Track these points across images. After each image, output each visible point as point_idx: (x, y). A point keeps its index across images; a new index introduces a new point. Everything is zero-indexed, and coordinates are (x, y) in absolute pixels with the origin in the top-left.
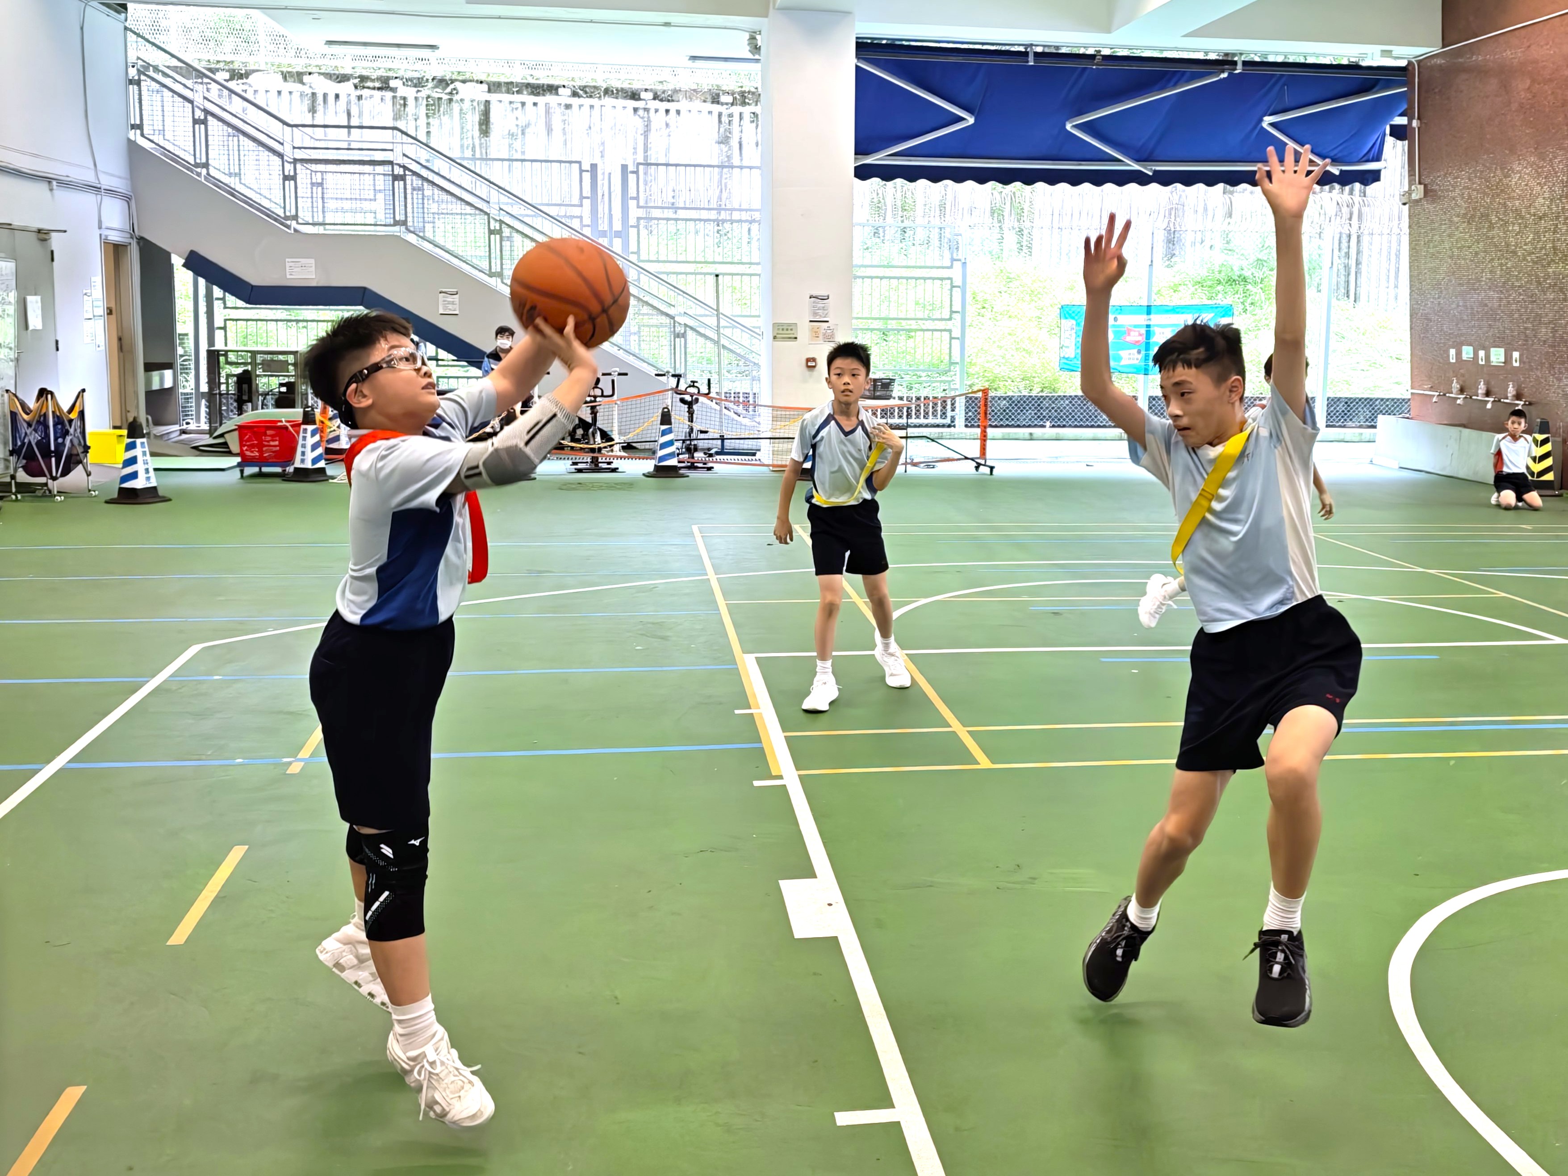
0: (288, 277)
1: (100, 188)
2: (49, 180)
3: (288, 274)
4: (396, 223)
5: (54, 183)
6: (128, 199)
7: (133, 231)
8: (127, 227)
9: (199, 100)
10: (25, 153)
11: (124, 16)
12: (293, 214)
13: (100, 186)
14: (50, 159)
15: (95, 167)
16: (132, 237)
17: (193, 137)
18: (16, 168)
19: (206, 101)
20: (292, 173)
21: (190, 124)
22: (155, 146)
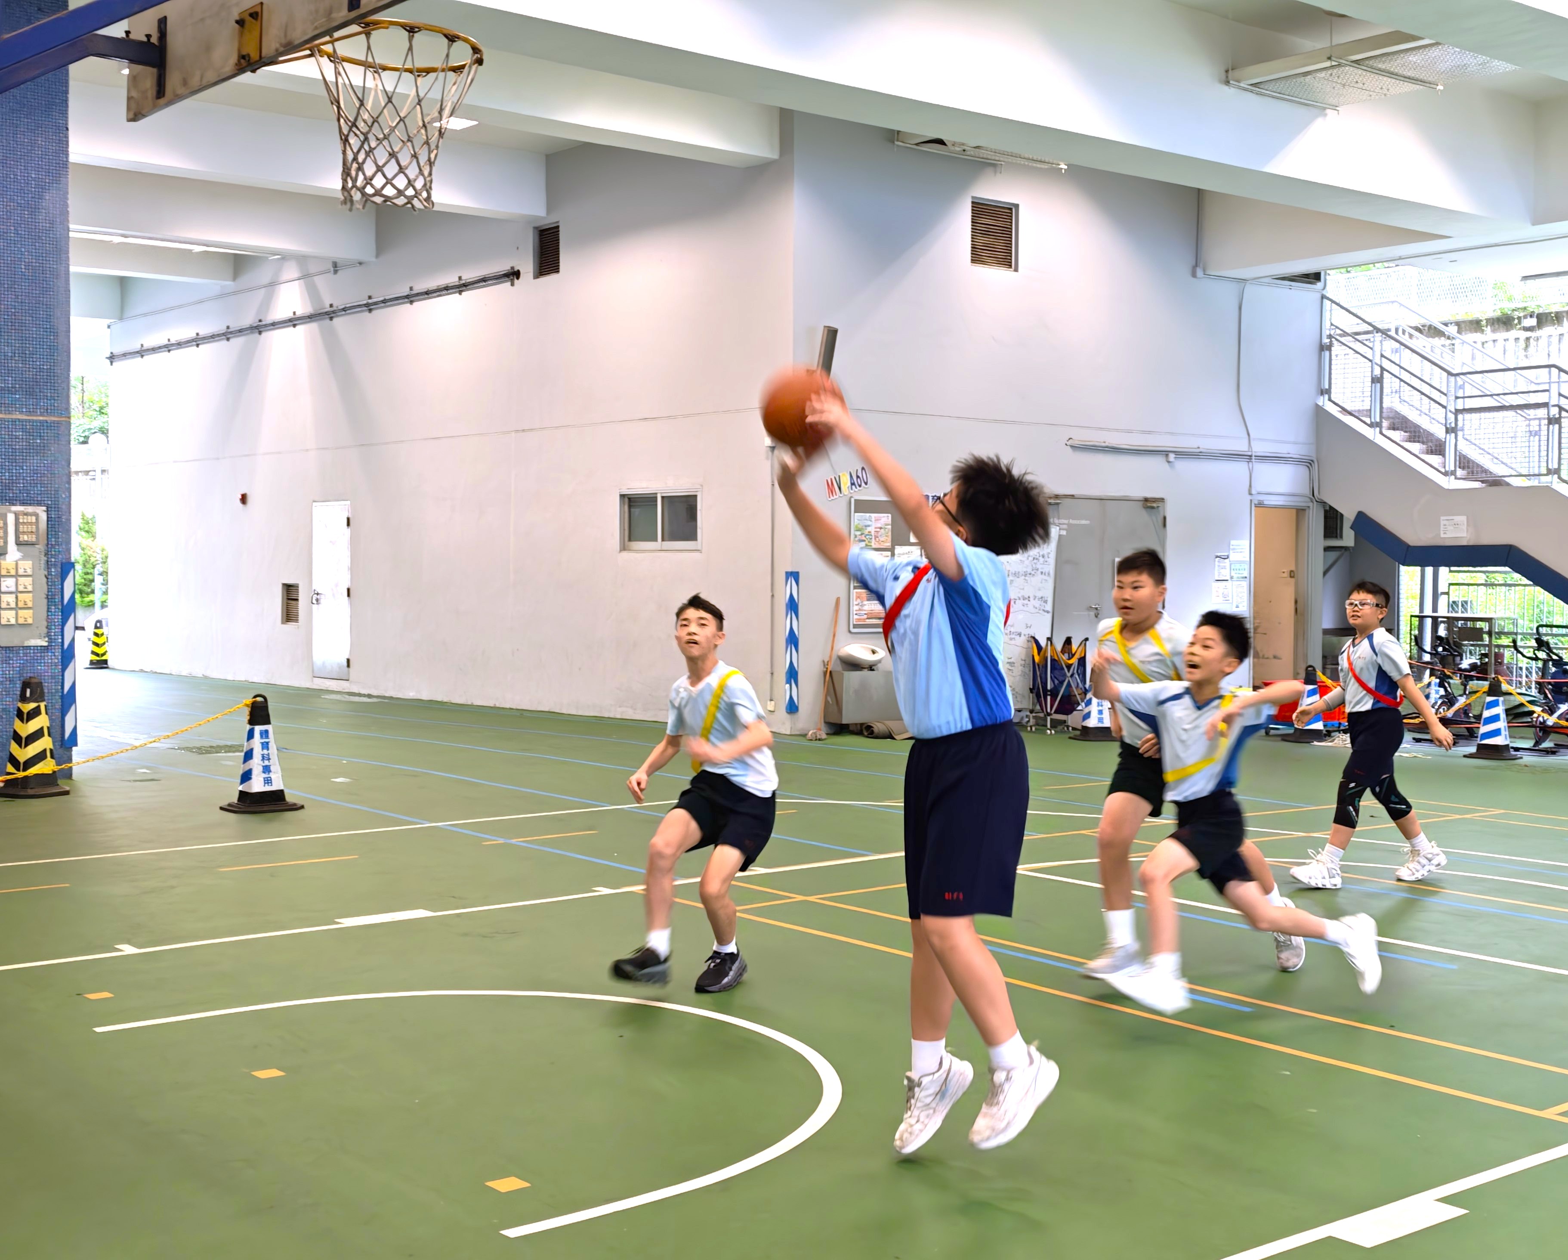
0: (1442, 536)
1: (1251, 456)
2: (1166, 453)
3: (1442, 532)
4: (1549, 472)
5: (1172, 457)
6: (1309, 464)
7: (1313, 495)
8: (1307, 492)
9: (1377, 359)
10: (1130, 431)
11: (1320, 285)
12: (1452, 468)
13: (1254, 454)
14: (1172, 434)
15: (1247, 436)
16: (1312, 502)
17: (1371, 396)
18: (1110, 445)
19: (1383, 359)
20: (1453, 425)
21: (1370, 384)
22: (1340, 409)
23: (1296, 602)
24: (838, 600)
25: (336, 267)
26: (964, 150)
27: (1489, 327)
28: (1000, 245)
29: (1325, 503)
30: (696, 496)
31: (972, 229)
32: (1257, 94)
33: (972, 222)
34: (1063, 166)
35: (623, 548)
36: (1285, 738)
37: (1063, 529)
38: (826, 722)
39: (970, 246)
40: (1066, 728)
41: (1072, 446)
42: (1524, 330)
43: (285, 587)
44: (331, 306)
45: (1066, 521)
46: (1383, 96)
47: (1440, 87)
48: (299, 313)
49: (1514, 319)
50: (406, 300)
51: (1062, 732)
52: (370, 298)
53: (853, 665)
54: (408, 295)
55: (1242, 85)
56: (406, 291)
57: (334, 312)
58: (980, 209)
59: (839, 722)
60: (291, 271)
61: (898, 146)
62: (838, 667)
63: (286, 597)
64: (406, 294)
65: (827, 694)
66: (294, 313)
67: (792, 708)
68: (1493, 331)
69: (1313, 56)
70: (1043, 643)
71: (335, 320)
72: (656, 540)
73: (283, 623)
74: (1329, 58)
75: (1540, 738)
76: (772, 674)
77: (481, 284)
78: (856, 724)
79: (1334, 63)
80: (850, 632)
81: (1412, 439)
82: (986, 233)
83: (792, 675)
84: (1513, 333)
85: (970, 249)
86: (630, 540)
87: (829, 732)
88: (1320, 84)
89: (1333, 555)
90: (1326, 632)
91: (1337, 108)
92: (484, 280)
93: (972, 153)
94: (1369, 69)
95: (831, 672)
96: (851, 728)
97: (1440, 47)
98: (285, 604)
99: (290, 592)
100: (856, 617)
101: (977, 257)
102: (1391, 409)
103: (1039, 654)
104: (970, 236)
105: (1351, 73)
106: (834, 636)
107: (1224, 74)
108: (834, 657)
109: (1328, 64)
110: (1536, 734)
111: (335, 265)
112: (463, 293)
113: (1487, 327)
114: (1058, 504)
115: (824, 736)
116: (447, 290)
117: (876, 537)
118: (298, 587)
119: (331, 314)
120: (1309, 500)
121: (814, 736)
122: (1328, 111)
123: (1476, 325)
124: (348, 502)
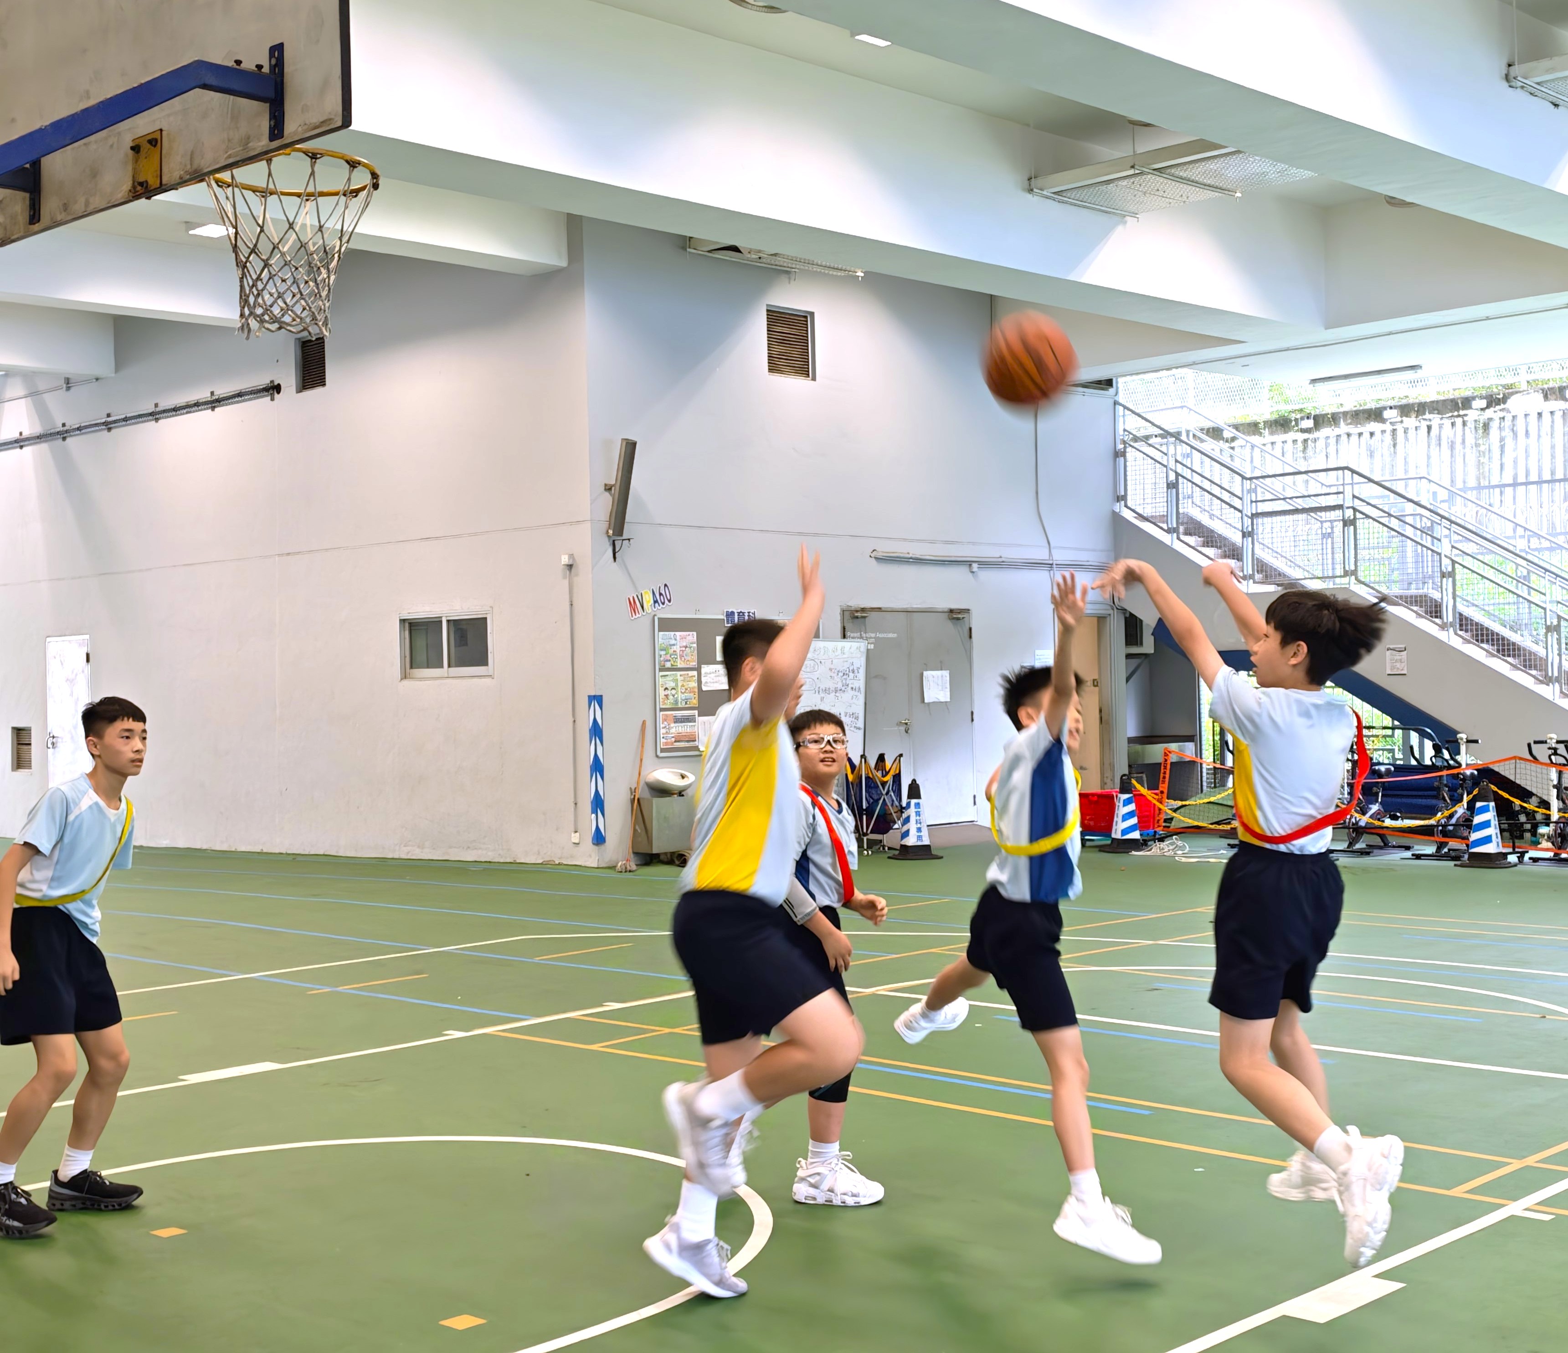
1: (1052, 564)
2: (969, 563)
4: (1346, 574)
5: (975, 566)
9: (1172, 464)
10: (932, 542)
11: (1112, 391)
12: (1250, 572)
13: (1055, 563)
14: (974, 543)
15: (1047, 545)
16: (1113, 609)
17: (1167, 502)
18: (914, 556)
19: (1178, 464)
20: (1250, 529)
21: (1165, 490)
22: (1136, 515)
23: (1101, 711)
24: (644, 723)
25: (68, 383)
26: (760, 258)
27: (1267, 429)
28: (795, 353)
29: (1126, 610)
30: (486, 618)
31: (768, 337)
32: (1059, 202)
33: (768, 331)
34: (860, 274)
35: (405, 676)
36: (1102, 849)
37: (871, 643)
38: (635, 853)
39: (767, 355)
40: (881, 848)
41: (876, 558)
42: (1301, 431)
43: (15, 731)
44: (64, 425)
45: (873, 635)
46: (1182, 203)
47: (1238, 195)
48: (26, 434)
49: (1291, 421)
50: (151, 418)
51: (877, 852)
52: (109, 415)
53: (661, 791)
54: (153, 412)
55: (1045, 193)
56: (151, 409)
57: (67, 432)
58: (775, 317)
59: (650, 852)
60: (16, 388)
61: (689, 252)
62: (646, 794)
63: (15, 742)
64: (150, 411)
65: (635, 823)
66: (21, 434)
67: (599, 839)
68: (1272, 433)
69: (1117, 164)
70: (856, 761)
71: (68, 440)
72: (442, 667)
73: (13, 770)
74: (1133, 167)
75: (1354, 839)
76: (576, 804)
77: (237, 399)
78: (666, 854)
79: (1137, 172)
80: (657, 756)
81: (1206, 544)
82: (782, 342)
83: (598, 804)
84: (1291, 436)
85: (767, 358)
86: (411, 667)
87: (639, 863)
88: (1121, 191)
89: (1135, 662)
90: (1131, 741)
91: (1137, 216)
92: (240, 395)
93: (769, 261)
94: (1170, 177)
95: (638, 800)
96: (662, 857)
97: (1241, 155)
98: (15, 749)
99: (21, 737)
100: (663, 740)
101: (774, 367)
102: (1186, 515)
103: (852, 772)
104: (766, 345)
105: (1153, 181)
106: (641, 760)
107: (1027, 182)
108: (642, 783)
109: (1131, 172)
110: (1349, 834)
111: (68, 381)
112: (216, 409)
113: (1264, 429)
114: (864, 617)
115: (634, 867)
116: (198, 406)
117: (681, 656)
118: (30, 730)
119: (64, 434)
120: (1109, 608)
121: (624, 868)
122: (1128, 218)
123: (1253, 428)
124: (87, 637)
